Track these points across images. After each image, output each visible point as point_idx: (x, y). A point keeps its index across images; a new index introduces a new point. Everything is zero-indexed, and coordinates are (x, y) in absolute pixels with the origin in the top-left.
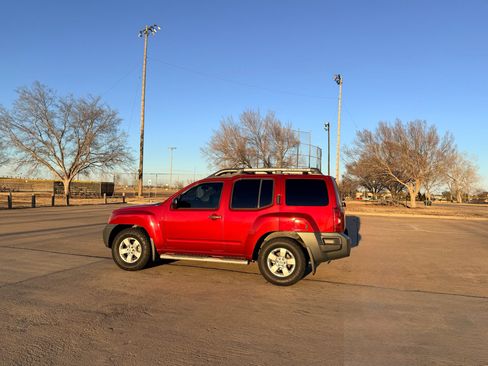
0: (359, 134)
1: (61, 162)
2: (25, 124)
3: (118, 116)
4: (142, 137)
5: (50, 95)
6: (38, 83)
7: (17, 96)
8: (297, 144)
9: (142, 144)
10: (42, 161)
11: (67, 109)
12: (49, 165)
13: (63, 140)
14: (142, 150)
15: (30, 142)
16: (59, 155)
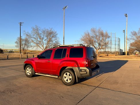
0: (132, 33)
1: (43, 46)
2: (34, 37)
3: (57, 33)
4: (64, 38)
5: (39, 28)
6: (36, 26)
7: (32, 30)
8: (109, 37)
9: (64, 40)
10: (39, 46)
11: (44, 32)
12: (40, 47)
13: (43, 40)
14: (64, 42)
15: (35, 41)
16: (42, 44)
